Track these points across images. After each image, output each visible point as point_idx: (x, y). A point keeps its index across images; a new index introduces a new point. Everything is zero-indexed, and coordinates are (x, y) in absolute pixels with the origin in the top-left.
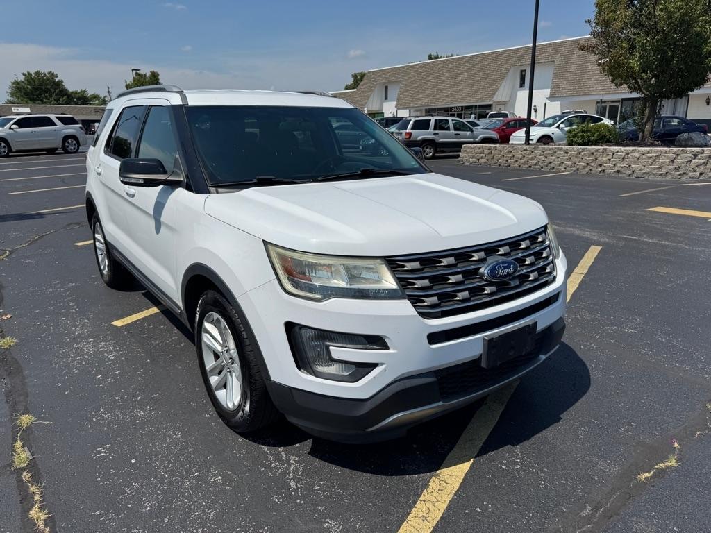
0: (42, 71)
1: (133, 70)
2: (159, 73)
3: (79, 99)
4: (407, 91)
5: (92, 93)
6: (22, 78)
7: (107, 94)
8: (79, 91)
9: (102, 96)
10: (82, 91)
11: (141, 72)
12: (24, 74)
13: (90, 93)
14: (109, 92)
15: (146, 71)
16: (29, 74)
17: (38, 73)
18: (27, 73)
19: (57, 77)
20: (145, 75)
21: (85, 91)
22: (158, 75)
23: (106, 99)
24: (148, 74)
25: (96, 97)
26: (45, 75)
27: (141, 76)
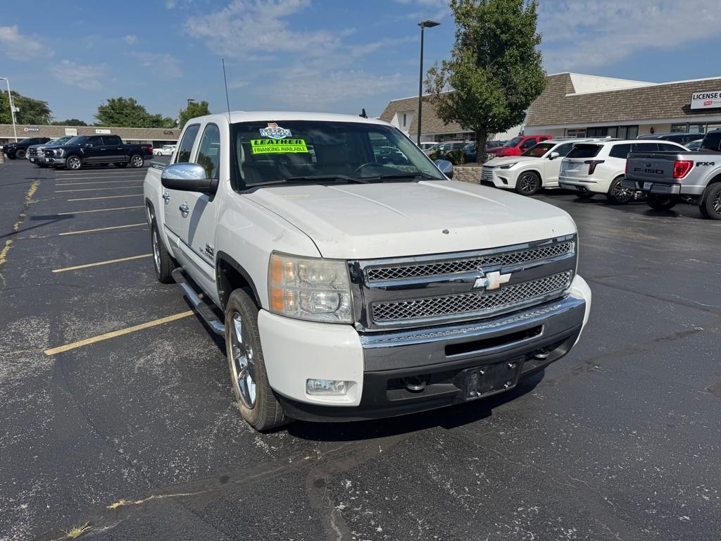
0: (124, 98)
1: (187, 100)
3: (154, 122)
5: (166, 117)
6: (107, 104)
9: (174, 119)
11: (195, 102)
12: (108, 100)
13: (164, 117)
15: (198, 101)
16: (114, 101)
17: (120, 100)
18: (111, 99)
19: (136, 102)
20: (198, 104)
24: (200, 104)
25: (168, 120)
26: (126, 101)
27: (194, 105)
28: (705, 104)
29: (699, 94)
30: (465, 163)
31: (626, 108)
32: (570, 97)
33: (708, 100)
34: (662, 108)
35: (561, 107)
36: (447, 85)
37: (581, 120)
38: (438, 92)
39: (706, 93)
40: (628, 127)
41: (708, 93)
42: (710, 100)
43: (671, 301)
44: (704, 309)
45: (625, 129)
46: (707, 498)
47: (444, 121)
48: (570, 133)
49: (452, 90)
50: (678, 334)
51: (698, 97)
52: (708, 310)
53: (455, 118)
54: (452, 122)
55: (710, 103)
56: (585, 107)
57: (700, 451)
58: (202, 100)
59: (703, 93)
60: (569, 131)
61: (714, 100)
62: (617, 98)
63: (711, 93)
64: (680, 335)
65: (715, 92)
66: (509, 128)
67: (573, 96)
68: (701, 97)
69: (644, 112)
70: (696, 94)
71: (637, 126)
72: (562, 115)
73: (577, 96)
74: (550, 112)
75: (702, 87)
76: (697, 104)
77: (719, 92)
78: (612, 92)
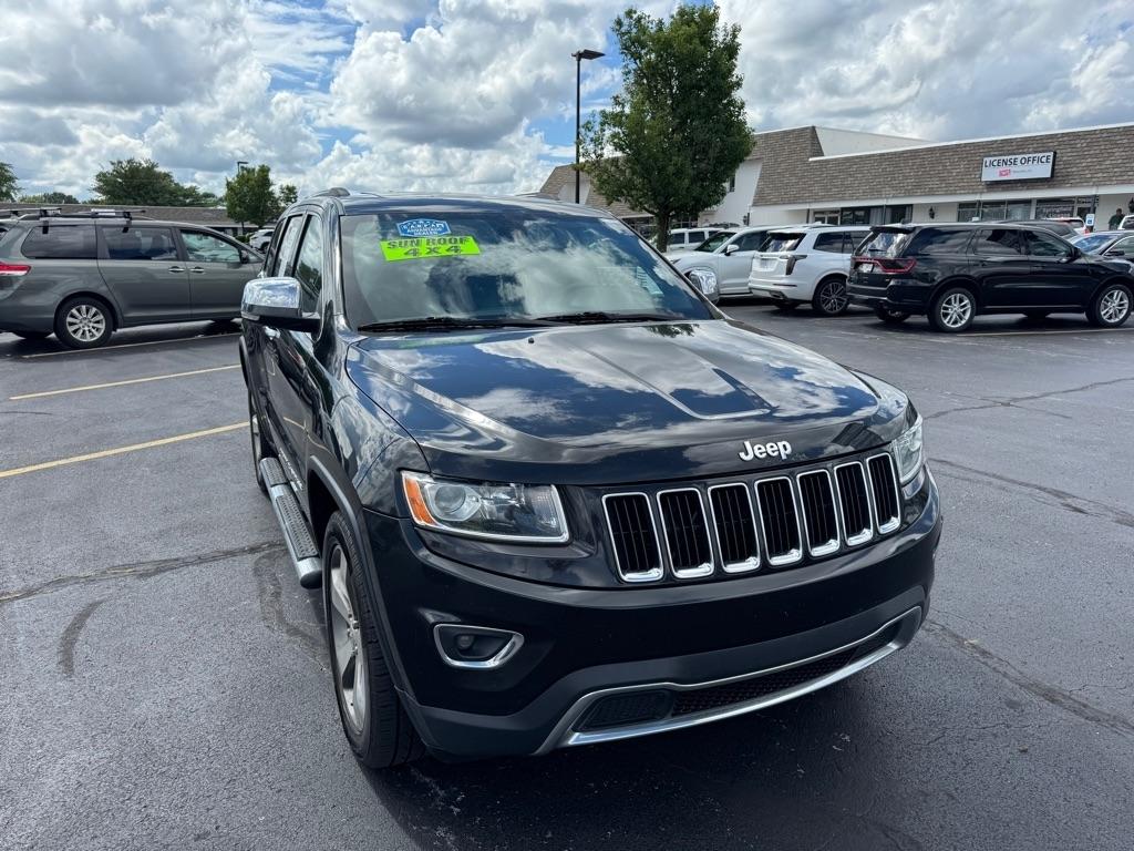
1: (239, 163)
2: (270, 167)
5: (205, 191)
11: (250, 166)
15: (255, 165)
17: (131, 162)
20: (254, 170)
22: (269, 170)
24: (257, 169)
25: (208, 195)
27: (248, 171)
28: (1001, 175)
29: (992, 159)
31: (893, 179)
32: (816, 162)
33: (1004, 168)
34: (943, 179)
35: (802, 177)
36: (610, 146)
37: (832, 196)
39: (1002, 158)
41: (1005, 158)
42: (1008, 168)
48: (817, 216)
49: (617, 154)
51: (992, 163)
55: (1007, 173)
56: (836, 177)
58: (261, 164)
59: (997, 158)
60: (815, 213)
61: (1013, 168)
62: (880, 164)
63: (1009, 157)
65: (1013, 157)
67: (819, 161)
68: (995, 163)
69: (918, 186)
70: (988, 160)
71: (912, 205)
72: (803, 189)
73: (827, 161)
74: (787, 184)
75: (997, 149)
76: (990, 174)
77: (1020, 157)
78: (873, 155)
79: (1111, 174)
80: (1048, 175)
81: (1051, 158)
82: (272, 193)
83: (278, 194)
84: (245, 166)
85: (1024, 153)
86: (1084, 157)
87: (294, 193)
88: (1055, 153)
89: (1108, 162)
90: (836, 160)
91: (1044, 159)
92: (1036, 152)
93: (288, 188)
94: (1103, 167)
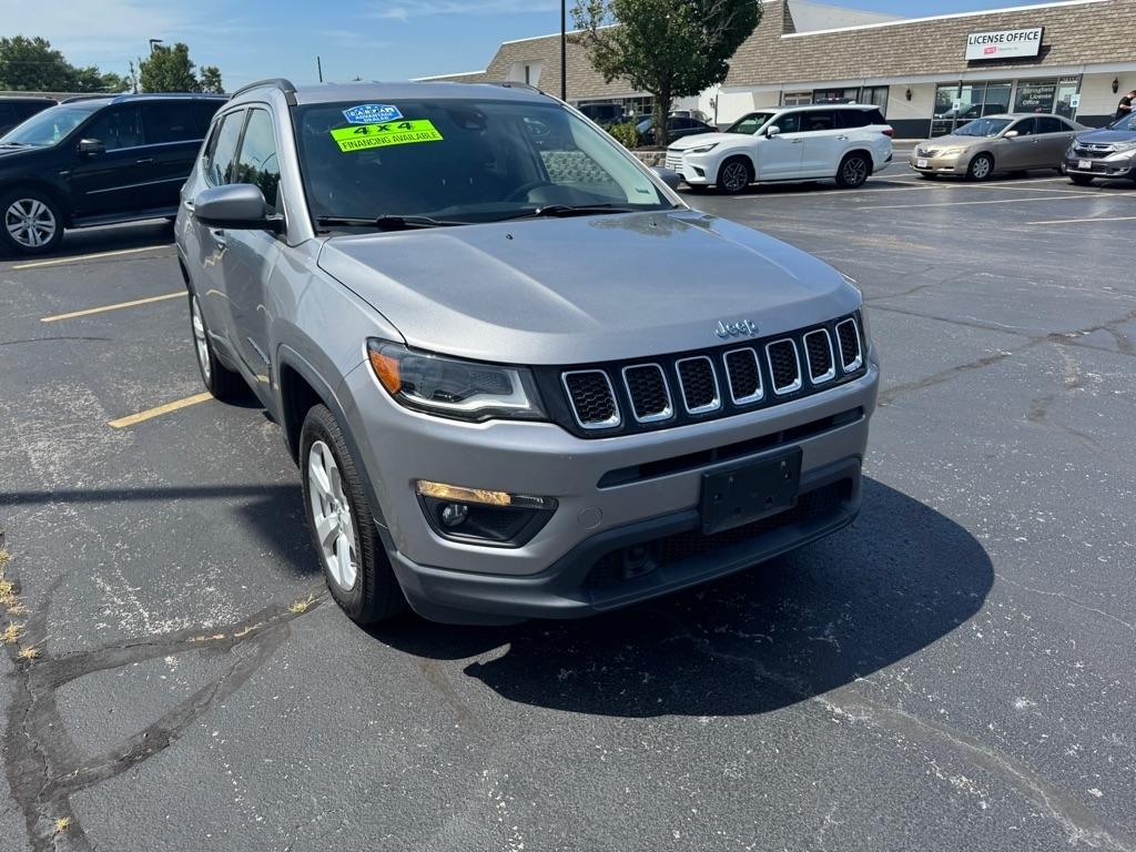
0: (24, 37)
1: (151, 41)
2: (188, 45)
3: (85, 82)
4: (551, 75)
5: (107, 73)
7: (130, 74)
8: (85, 69)
9: (122, 77)
10: (90, 70)
11: (164, 44)
13: (103, 73)
14: (132, 71)
16: (5, 41)
17: (18, 40)
19: (49, 46)
20: (169, 49)
21: (94, 70)
22: (187, 49)
23: (128, 82)
24: (173, 48)
25: (112, 79)
26: (30, 43)
27: (163, 50)
28: (986, 53)
29: (978, 35)
30: (639, 146)
31: (872, 57)
32: (788, 39)
33: (990, 45)
34: (924, 58)
35: (774, 56)
36: (609, 15)
37: (805, 77)
38: (594, 29)
39: (987, 34)
40: (874, 88)
41: (991, 34)
42: (993, 45)
43: (967, 324)
44: (1008, 331)
45: (869, 92)
46: (1042, 520)
47: (606, 76)
48: (787, 98)
49: (616, 24)
50: (981, 361)
51: (977, 40)
52: (1014, 333)
53: (623, 71)
54: (618, 78)
55: (992, 50)
56: (811, 56)
57: (1028, 478)
58: (177, 42)
59: (983, 35)
60: (787, 95)
61: (998, 45)
62: (858, 41)
63: (995, 34)
64: (986, 362)
65: (1000, 33)
66: (704, 89)
67: (793, 39)
68: (981, 40)
69: (898, 65)
70: (972, 36)
71: (887, 87)
72: (776, 69)
73: (800, 38)
74: (758, 64)
75: (982, 24)
76: (975, 52)
77: (1006, 33)
78: (850, 32)
79: (1100, 52)
80: (1036, 54)
81: (1039, 34)
82: (192, 77)
83: (199, 78)
84: (158, 44)
85: (1010, 29)
86: (1071, 33)
87: (218, 76)
88: (1043, 29)
89: (1098, 38)
90: (810, 37)
91: (1032, 36)
92: (1021, 28)
93: (210, 70)
94: (1092, 43)
